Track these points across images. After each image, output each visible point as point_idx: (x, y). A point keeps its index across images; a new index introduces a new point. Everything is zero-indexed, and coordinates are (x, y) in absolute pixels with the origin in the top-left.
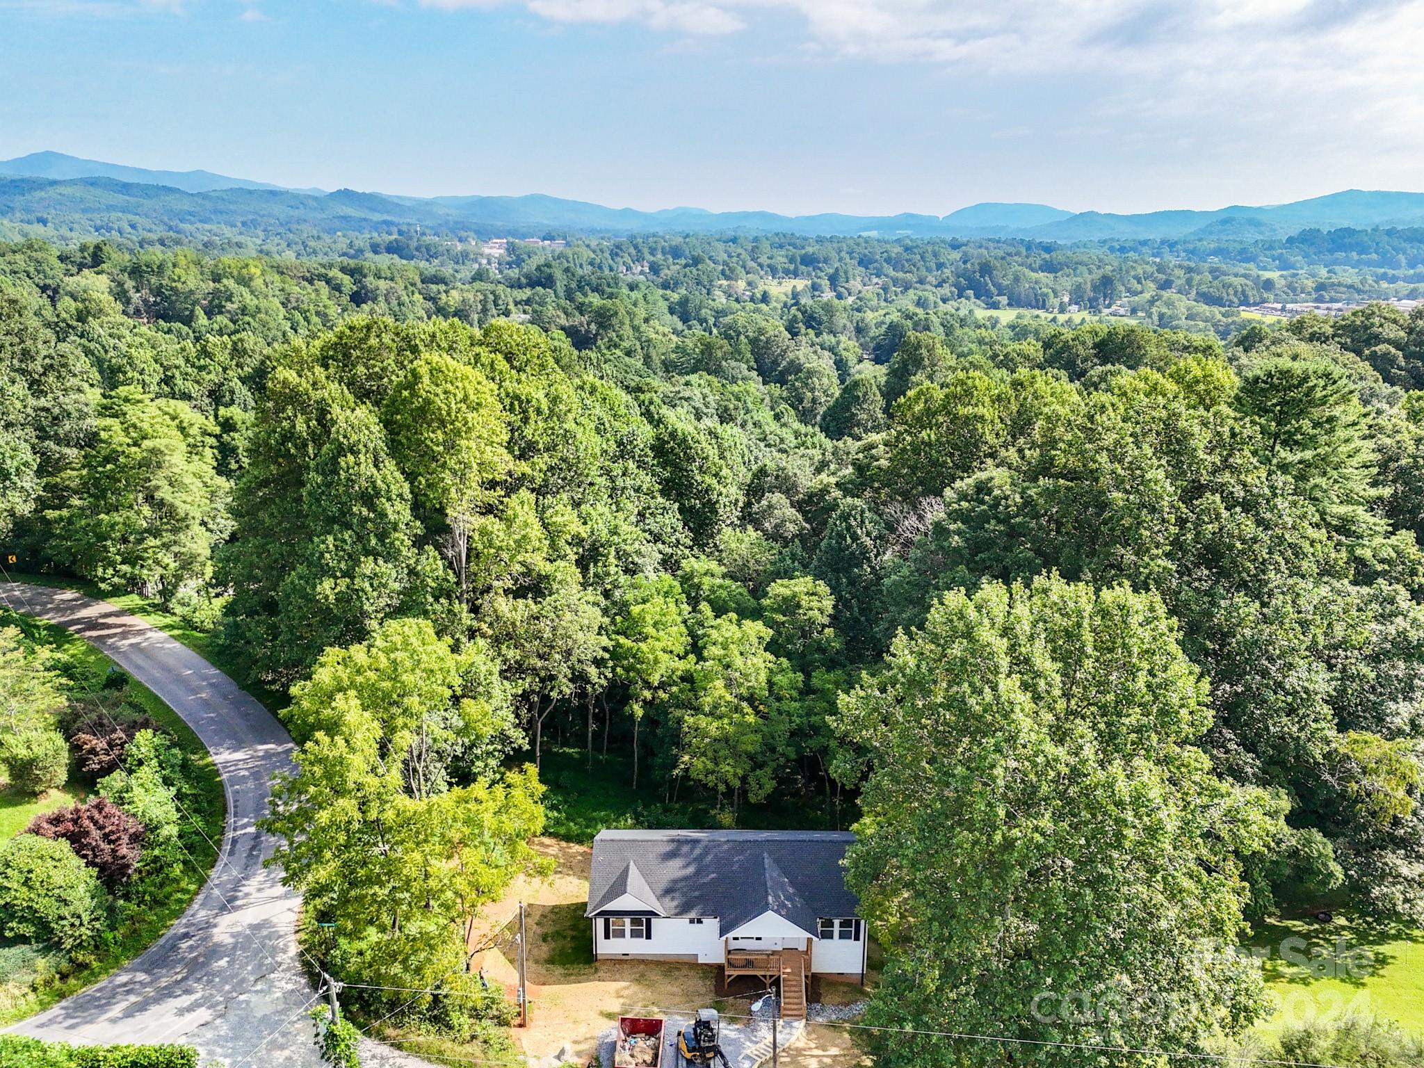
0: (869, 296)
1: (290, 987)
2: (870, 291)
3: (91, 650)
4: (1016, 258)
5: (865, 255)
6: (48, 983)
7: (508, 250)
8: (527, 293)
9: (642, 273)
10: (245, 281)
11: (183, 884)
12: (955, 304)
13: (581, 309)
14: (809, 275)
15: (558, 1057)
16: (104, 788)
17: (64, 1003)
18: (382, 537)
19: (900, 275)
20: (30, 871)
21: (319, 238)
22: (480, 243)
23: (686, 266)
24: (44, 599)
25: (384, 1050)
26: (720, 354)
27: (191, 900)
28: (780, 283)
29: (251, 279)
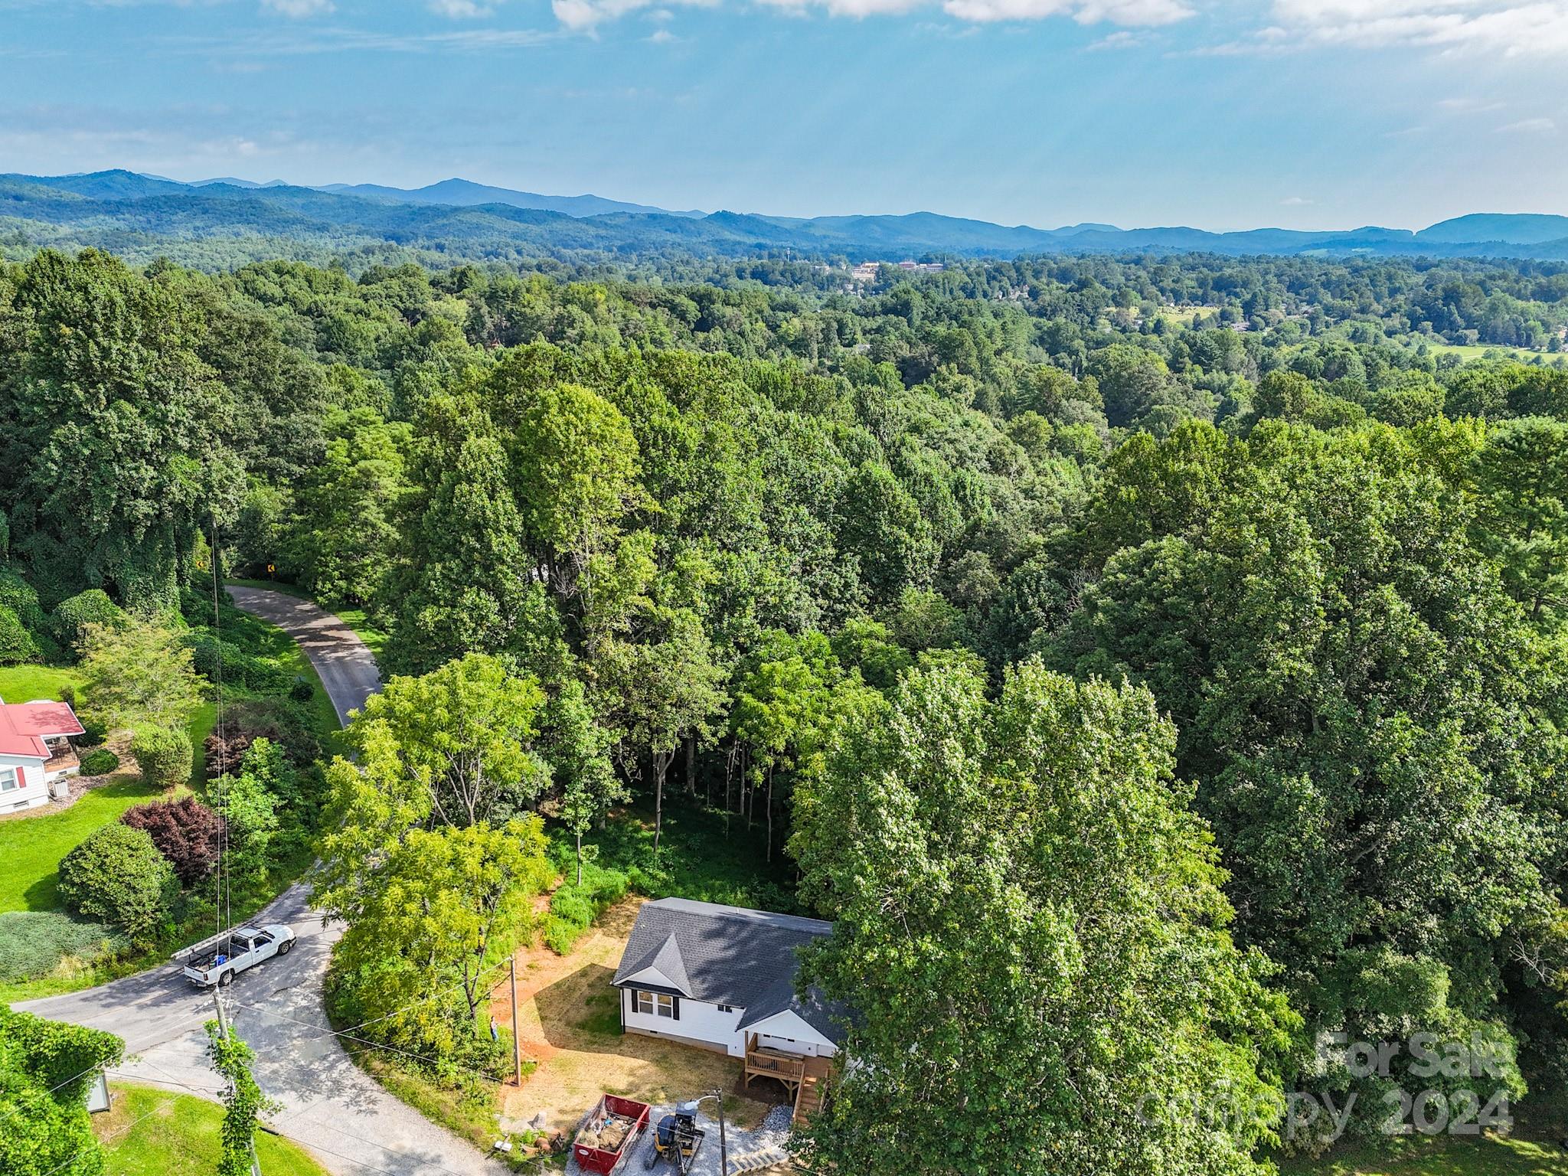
0: (1291, 326)
1: (304, 1003)
2: (1292, 322)
3: (303, 660)
4: (1500, 283)
5: (1298, 279)
6: (107, 962)
7: (877, 274)
8: (880, 320)
9: (1019, 298)
10: (589, 308)
11: (263, 891)
12: (1404, 338)
13: (926, 338)
14: (1220, 301)
15: (532, 1123)
16: (212, 788)
17: (115, 983)
18: (487, 568)
19: (1338, 302)
20: (106, 856)
21: (688, 263)
22: (851, 267)
23: (1071, 290)
24: (287, 607)
25: (366, 1081)
26: (1059, 391)
27: (265, 906)
28: (1182, 311)
29: (596, 305)
